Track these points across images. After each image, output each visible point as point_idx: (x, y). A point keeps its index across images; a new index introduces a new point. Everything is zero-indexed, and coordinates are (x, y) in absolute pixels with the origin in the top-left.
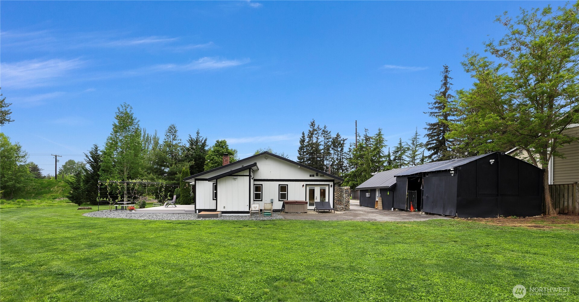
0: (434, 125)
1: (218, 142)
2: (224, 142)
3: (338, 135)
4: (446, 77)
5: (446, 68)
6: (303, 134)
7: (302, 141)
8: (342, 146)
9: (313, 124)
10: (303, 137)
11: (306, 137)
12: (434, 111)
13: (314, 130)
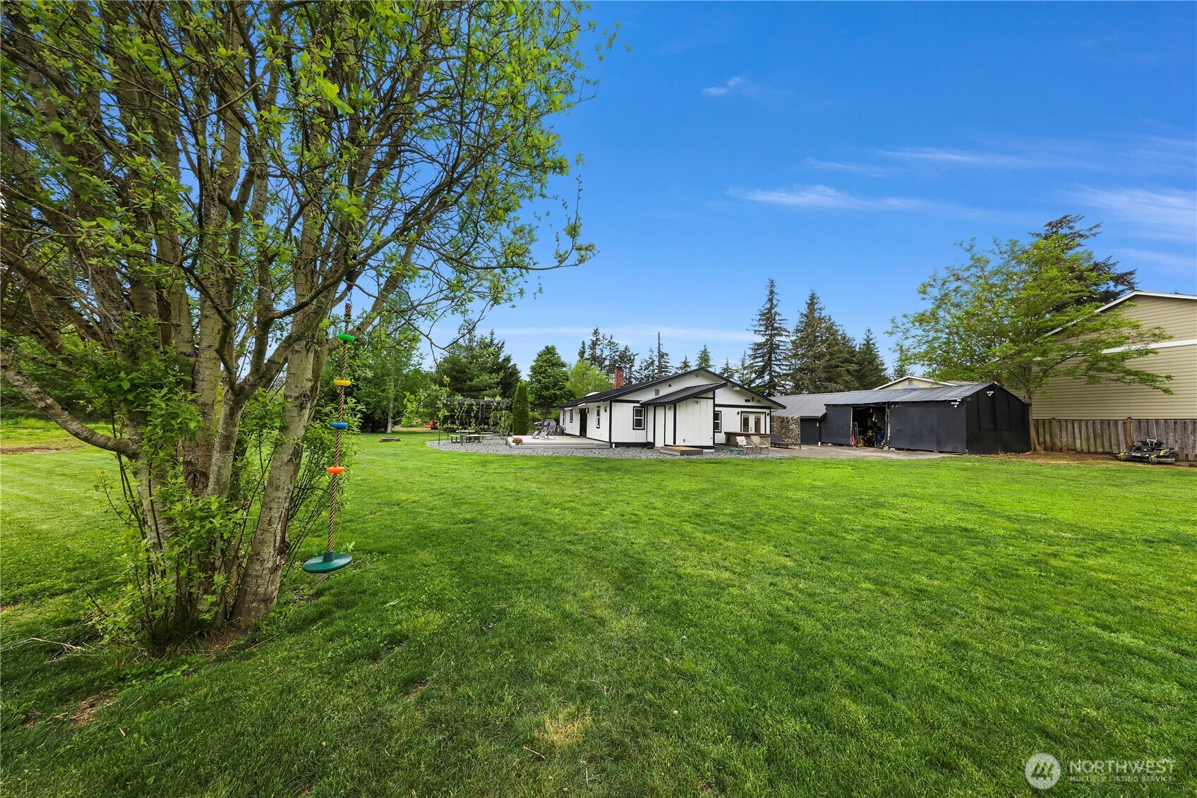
0: (758, 345)
1: (547, 348)
2: (553, 348)
3: (626, 348)
4: (772, 292)
5: (772, 282)
6: (583, 343)
7: (582, 353)
8: (631, 361)
9: (596, 332)
10: (583, 347)
11: (587, 347)
12: (757, 328)
13: (598, 340)
